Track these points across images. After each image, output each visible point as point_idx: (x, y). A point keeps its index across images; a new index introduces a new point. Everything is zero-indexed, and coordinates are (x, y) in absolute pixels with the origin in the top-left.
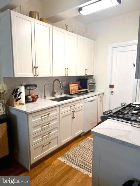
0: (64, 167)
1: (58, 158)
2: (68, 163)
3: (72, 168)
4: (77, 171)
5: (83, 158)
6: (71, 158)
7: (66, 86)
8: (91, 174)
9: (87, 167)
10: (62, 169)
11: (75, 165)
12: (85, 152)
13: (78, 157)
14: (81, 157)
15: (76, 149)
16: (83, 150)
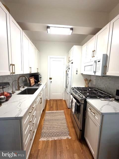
0: (50, 145)
1: (40, 140)
2: (50, 139)
3: (55, 141)
4: (60, 141)
5: (56, 128)
6: (49, 133)
7: (24, 80)
8: (68, 136)
10: (50, 147)
11: (55, 137)
12: (52, 123)
13: (52, 129)
14: (54, 128)
15: (46, 124)
16: (50, 122)
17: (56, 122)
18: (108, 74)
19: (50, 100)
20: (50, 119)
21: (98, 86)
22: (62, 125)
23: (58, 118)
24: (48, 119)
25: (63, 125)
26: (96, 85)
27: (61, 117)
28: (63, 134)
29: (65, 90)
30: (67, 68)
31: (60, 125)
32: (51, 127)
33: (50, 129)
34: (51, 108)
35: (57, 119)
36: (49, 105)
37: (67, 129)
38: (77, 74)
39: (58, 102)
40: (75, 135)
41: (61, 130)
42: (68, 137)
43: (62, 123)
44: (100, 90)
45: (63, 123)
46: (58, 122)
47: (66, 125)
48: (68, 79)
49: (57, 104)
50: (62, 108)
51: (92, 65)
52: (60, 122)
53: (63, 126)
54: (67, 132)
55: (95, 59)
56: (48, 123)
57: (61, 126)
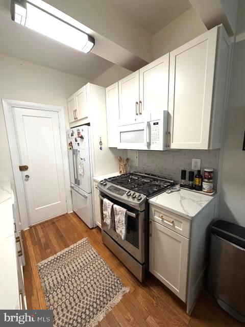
5: (87, 291)
8: (124, 289)
9: (109, 290)
11: (96, 314)
12: (72, 284)
13: (80, 301)
14: (85, 295)
15: (56, 299)
16: (66, 286)
17: (82, 277)
18: (174, 146)
19: (31, 227)
20: (62, 280)
21: (144, 168)
22: (98, 274)
23: (81, 264)
24: (56, 283)
25: (101, 272)
26: (139, 167)
27: (88, 256)
28: (111, 294)
29: (70, 189)
30: (72, 135)
31: (95, 276)
32: (75, 297)
33: (73, 304)
34: (46, 249)
35: (78, 266)
36: (34, 243)
37: (114, 276)
38: (101, 149)
39: (57, 224)
40: (131, 280)
41: (102, 287)
42: (124, 292)
43: (96, 268)
44: (152, 175)
45: (99, 267)
46: (86, 272)
47: (106, 268)
48: (79, 163)
49: (57, 230)
50: (76, 236)
51: (143, 130)
52: (91, 270)
53: (101, 275)
54: (117, 283)
55: (145, 118)
56: (61, 292)
57: (98, 278)
